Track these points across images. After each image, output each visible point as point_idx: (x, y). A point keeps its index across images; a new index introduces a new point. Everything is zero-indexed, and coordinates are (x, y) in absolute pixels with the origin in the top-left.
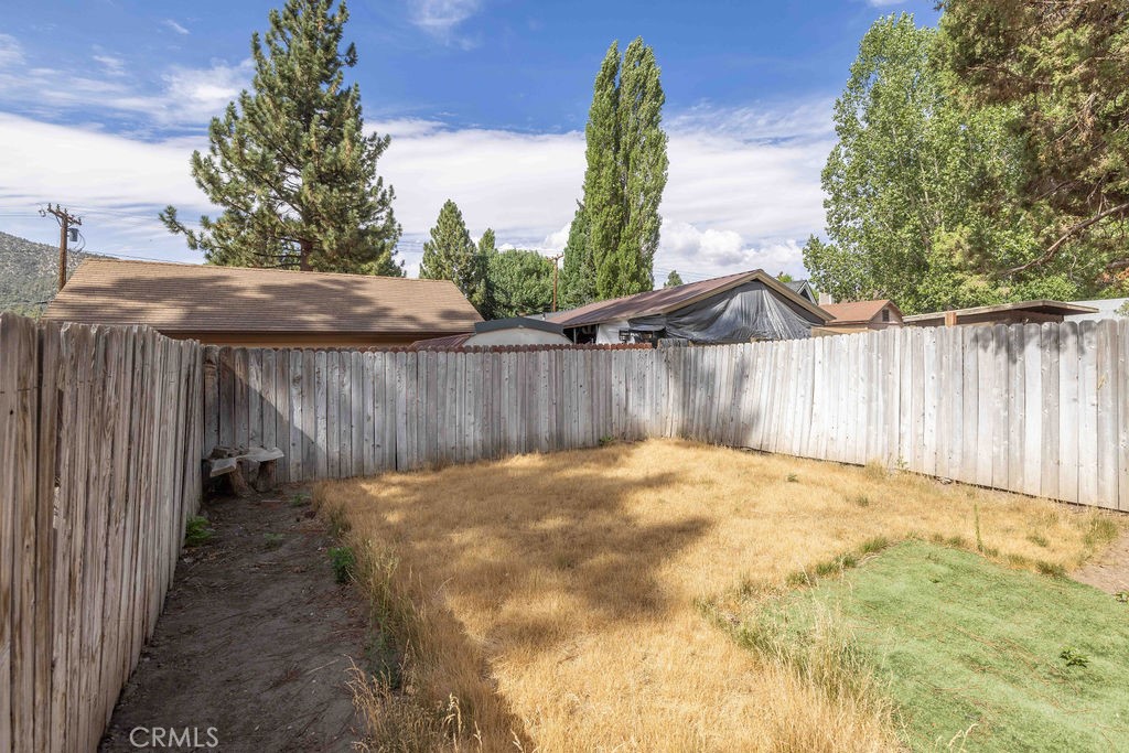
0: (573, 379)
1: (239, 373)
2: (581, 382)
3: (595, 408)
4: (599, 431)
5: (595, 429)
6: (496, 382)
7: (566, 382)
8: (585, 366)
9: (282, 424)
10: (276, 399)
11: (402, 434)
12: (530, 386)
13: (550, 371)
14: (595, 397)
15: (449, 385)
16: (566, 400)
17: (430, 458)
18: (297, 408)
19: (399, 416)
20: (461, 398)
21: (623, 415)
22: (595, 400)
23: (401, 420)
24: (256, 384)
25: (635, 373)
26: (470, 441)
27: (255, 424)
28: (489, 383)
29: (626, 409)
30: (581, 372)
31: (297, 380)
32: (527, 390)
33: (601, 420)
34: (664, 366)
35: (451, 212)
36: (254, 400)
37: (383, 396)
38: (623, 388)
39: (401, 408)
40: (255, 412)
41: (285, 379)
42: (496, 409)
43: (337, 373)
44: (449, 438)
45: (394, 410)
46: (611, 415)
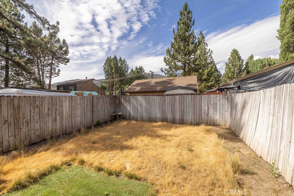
0: (188, 103)
1: (121, 100)
2: (190, 104)
3: (195, 113)
4: (196, 120)
5: (195, 119)
6: (164, 103)
7: (185, 104)
8: (192, 100)
9: (126, 109)
10: (125, 104)
11: (144, 113)
12: (173, 105)
13: (180, 101)
14: (195, 109)
15: (153, 103)
16: (185, 109)
17: (149, 119)
18: (128, 106)
19: (143, 109)
20: (156, 107)
21: (206, 116)
22: (195, 110)
23: (144, 110)
24: (123, 102)
25: (212, 103)
26: (158, 117)
27: (123, 108)
28: (162, 103)
29: (208, 114)
30: (190, 102)
31: (128, 101)
32: (173, 106)
33: (197, 117)
34: (226, 101)
35: (235, 52)
36: (122, 104)
37: (141, 105)
38: (206, 108)
39: (144, 108)
40: (123, 106)
41: (126, 101)
42: (164, 110)
43: (133, 100)
44: (153, 115)
45: (142, 108)
46: (202, 116)
